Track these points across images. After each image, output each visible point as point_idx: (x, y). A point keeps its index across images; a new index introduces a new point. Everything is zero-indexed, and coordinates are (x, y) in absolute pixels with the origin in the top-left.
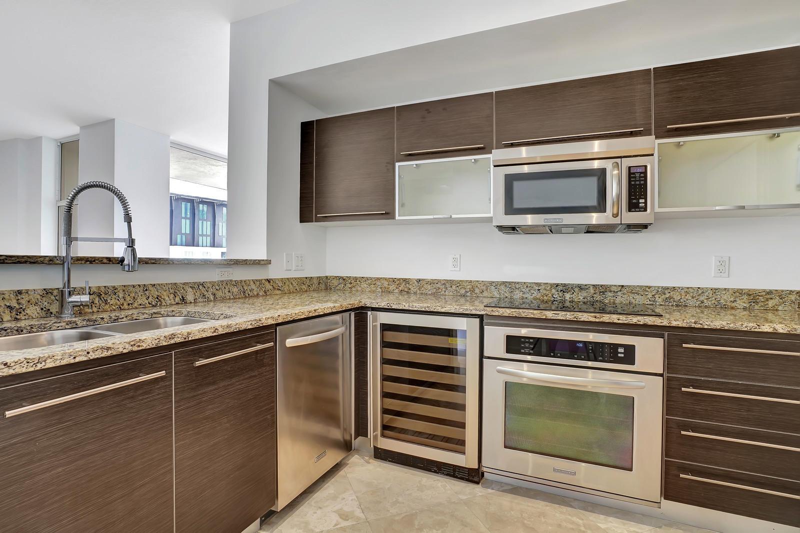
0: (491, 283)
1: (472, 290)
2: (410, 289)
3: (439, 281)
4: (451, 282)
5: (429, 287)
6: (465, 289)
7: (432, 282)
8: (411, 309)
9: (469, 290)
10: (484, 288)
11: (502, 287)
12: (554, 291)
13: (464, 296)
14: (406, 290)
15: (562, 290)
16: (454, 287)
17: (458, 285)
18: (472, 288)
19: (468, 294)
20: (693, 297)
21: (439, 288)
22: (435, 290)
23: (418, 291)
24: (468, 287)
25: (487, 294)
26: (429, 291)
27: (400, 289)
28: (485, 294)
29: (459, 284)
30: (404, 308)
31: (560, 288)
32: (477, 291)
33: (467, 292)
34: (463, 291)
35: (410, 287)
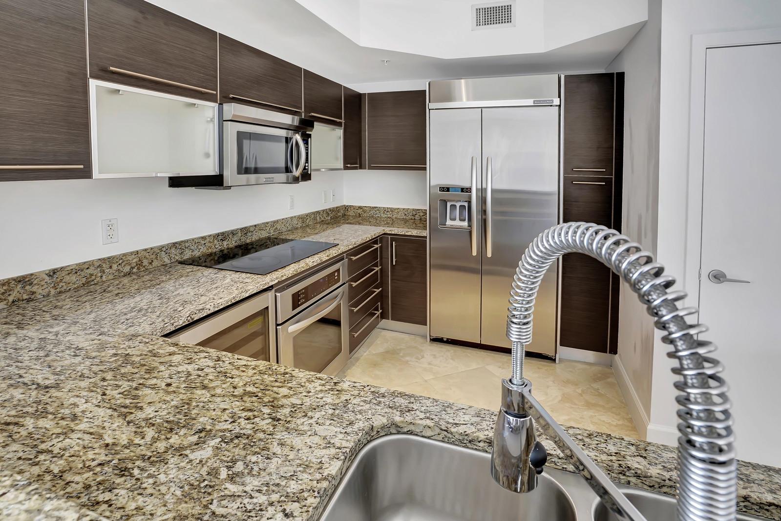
0: (161, 248)
1: (140, 264)
2: (33, 293)
3: (89, 264)
4: (110, 260)
5: (73, 278)
6: (130, 265)
7: (78, 269)
8: (216, 309)
9: (135, 264)
10: (154, 257)
11: (173, 250)
12: (216, 241)
13: (129, 274)
14: (25, 297)
15: (221, 240)
16: (115, 267)
17: (121, 262)
18: (140, 260)
19: (135, 270)
20: (284, 225)
21: (91, 275)
22: (84, 279)
23: (53, 292)
24: (134, 261)
25: (157, 263)
26: (74, 284)
27: (11, 299)
28: (155, 263)
29: (121, 259)
30: (209, 312)
31: (220, 237)
32: (145, 262)
33: (133, 268)
34: (127, 269)
35: (35, 289)
